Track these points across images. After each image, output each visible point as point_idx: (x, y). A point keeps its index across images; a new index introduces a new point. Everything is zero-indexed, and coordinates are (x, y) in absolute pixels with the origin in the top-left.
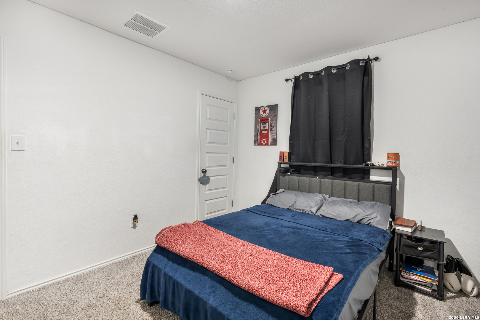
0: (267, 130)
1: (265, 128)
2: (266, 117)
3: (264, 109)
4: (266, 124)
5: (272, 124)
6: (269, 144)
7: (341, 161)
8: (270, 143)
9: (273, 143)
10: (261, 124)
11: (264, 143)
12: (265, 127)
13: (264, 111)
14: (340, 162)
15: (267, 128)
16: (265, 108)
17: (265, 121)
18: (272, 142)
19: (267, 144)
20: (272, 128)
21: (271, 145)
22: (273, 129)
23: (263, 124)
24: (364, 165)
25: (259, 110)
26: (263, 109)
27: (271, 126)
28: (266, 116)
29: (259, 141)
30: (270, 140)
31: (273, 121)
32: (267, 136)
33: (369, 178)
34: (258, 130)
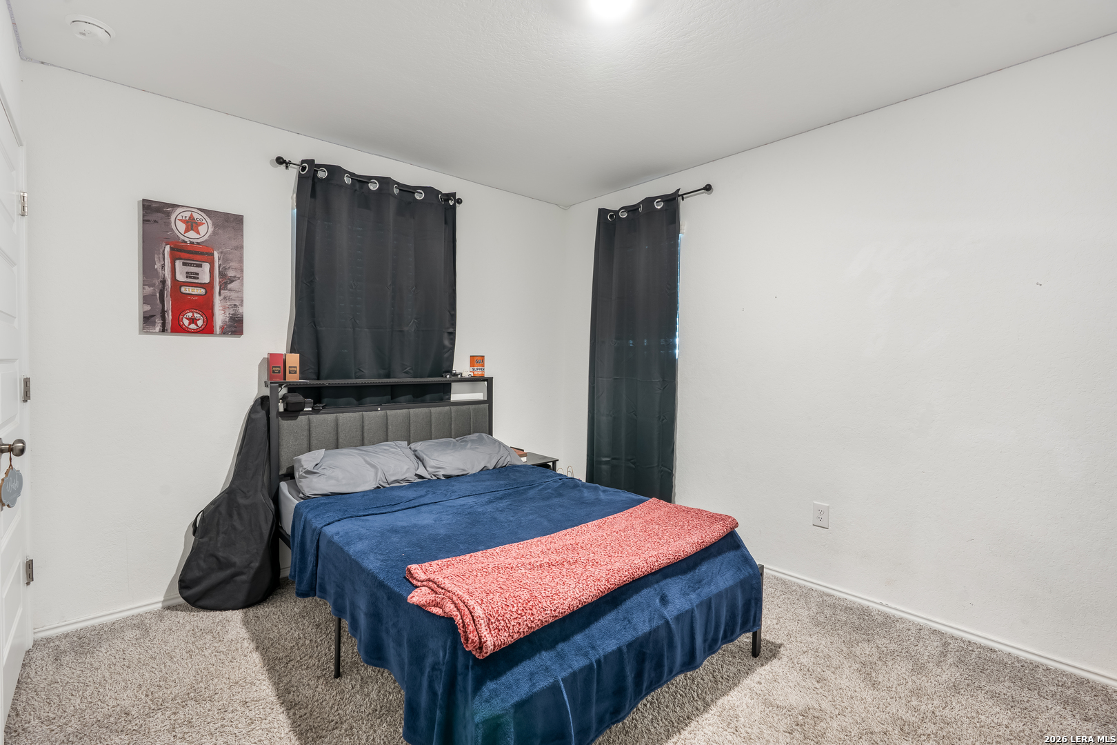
0: (209, 287)
1: (198, 278)
2: (198, 243)
3: (191, 217)
4: (200, 266)
5: (225, 269)
6: (218, 329)
7: (406, 373)
8: (222, 328)
9: (234, 329)
10: (178, 263)
11: (193, 326)
12: (198, 274)
13: (192, 224)
14: (406, 375)
15: (205, 279)
16: (196, 216)
17: (199, 257)
18: (230, 326)
19: (208, 330)
20: (226, 284)
21: (224, 332)
22: (230, 286)
23: (184, 264)
24: (448, 376)
25: (168, 215)
26: (188, 214)
27: (222, 275)
28: (199, 241)
29: (169, 317)
30: (220, 317)
31: (231, 261)
32: (205, 305)
33: (450, 398)
34: (164, 282)
